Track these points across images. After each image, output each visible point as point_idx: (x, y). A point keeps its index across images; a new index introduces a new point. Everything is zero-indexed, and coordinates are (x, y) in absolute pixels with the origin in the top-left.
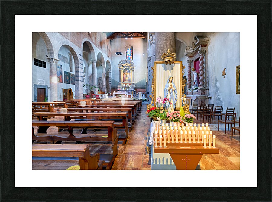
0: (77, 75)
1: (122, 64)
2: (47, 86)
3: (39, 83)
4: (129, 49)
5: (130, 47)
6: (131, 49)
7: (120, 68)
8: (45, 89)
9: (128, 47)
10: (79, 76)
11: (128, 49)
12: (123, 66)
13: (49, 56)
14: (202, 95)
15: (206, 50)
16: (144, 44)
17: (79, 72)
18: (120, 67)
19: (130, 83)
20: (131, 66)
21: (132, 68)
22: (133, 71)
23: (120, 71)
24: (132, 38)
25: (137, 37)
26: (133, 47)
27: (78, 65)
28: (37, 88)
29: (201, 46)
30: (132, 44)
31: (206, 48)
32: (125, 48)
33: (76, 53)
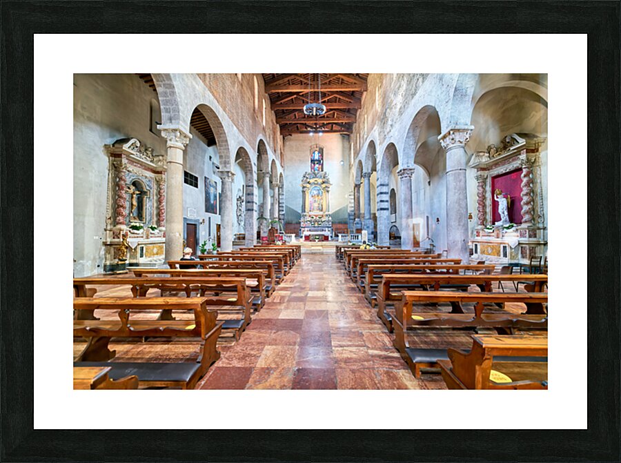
0: (250, 200)
1: (308, 180)
2: (199, 220)
3: (189, 216)
4: (316, 153)
5: (318, 149)
6: (319, 152)
7: (304, 187)
8: (195, 225)
9: (314, 150)
10: (253, 202)
11: (314, 153)
12: (309, 183)
13: (222, 168)
14: (531, 239)
15: (535, 159)
16: (343, 145)
17: (253, 194)
18: (305, 185)
19: (321, 213)
20: (324, 182)
21: (326, 187)
22: (328, 191)
23: (303, 192)
24: (321, 134)
25: (332, 131)
26: (324, 149)
27: (252, 182)
28: (187, 224)
29: (527, 152)
30: (322, 145)
31: (536, 155)
32: (309, 151)
33: (250, 161)
